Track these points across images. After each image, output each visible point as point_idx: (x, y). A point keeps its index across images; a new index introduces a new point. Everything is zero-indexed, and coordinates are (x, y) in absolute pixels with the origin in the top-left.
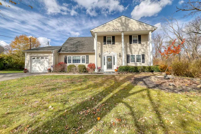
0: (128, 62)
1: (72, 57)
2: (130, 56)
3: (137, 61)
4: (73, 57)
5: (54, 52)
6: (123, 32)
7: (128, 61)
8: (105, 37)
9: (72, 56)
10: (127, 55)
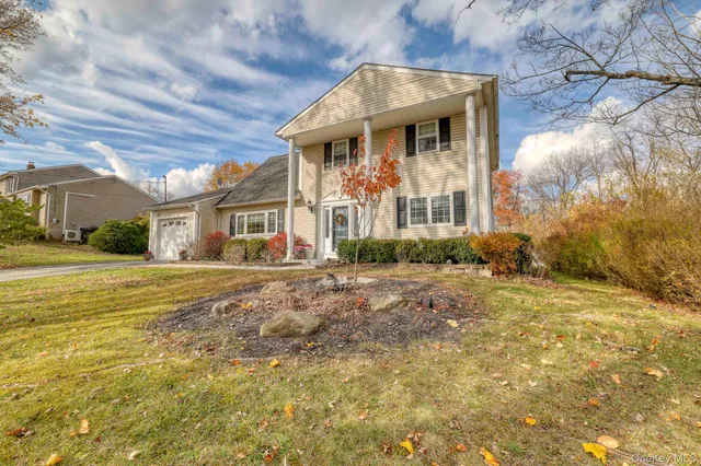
0: (400, 224)
1: (246, 218)
2: (408, 202)
3: (434, 221)
4: (249, 216)
5: (197, 208)
6: (369, 119)
7: (402, 222)
8: (328, 146)
9: (246, 214)
10: (398, 199)
